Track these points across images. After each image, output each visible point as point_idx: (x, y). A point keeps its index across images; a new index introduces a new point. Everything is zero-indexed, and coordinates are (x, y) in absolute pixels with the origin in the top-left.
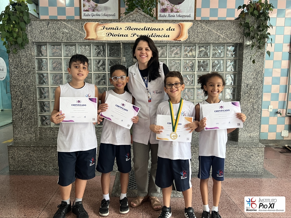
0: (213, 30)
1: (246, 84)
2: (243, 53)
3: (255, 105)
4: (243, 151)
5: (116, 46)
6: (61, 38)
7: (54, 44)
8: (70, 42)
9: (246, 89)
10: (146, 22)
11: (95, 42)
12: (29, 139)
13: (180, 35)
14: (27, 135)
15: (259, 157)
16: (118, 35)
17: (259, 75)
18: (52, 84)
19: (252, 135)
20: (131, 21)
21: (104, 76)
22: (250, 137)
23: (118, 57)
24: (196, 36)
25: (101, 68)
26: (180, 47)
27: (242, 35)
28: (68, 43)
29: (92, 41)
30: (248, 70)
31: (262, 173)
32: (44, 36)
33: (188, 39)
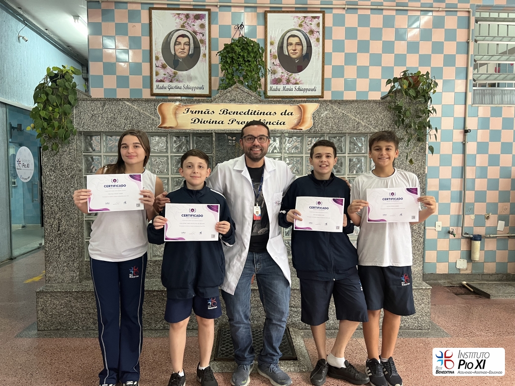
0: (349, 114)
5: (206, 137)
6: (123, 126)
7: (112, 134)
10: (251, 103)
11: (175, 131)
12: (70, 280)
14: (67, 274)
16: (208, 122)
20: (228, 101)
24: (325, 123)
26: (301, 137)
27: (393, 121)
29: (170, 130)
31: (429, 329)
32: (98, 123)
33: (312, 127)
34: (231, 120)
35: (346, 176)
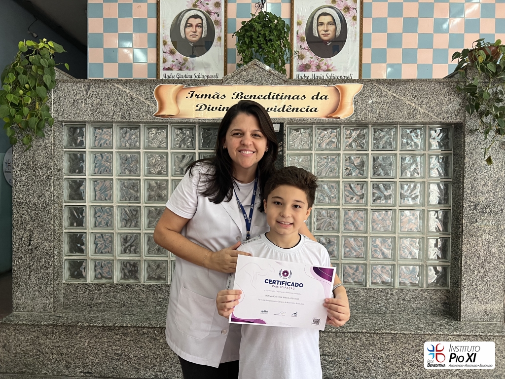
0: (402, 98)
1: (472, 204)
2: (465, 142)
3: (493, 246)
6: (112, 114)
7: (100, 125)
8: (128, 122)
9: (473, 213)
10: (273, 84)
12: (42, 308)
13: (337, 108)
14: (39, 300)
17: (500, 186)
18: (92, 199)
19: (488, 308)
20: (243, 82)
22: (486, 312)
24: (370, 109)
27: (462, 107)
28: (124, 122)
30: (476, 176)
32: (80, 110)
33: (353, 115)
35: (398, 180)
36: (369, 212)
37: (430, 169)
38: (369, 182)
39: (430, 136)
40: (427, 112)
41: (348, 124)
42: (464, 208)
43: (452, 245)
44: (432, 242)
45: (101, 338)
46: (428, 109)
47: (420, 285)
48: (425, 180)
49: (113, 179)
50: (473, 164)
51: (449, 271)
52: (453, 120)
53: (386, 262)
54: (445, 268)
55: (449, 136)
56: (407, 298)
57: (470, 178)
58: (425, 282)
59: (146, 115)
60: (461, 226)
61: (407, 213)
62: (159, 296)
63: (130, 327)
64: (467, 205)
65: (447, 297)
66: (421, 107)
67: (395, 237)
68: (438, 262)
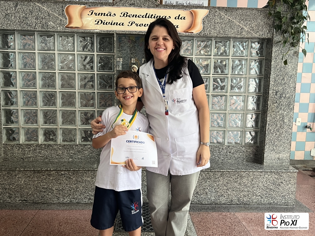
0: (234, 20)
1: (274, 91)
2: (272, 51)
3: (286, 118)
4: (270, 176)
5: (108, 38)
6: (34, 25)
7: (25, 33)
8: (46, 31)
9: (275, 97)
10: (149, 7)
11: (80, 31)
13: (192, 25)
15: (290, 185)
16: (110, 23)
17: (292, 80)
18: (21, 86)
19: (280, 156)
20: (128, 5)
21: (92, 78)
22: (279, 159)
23: (111, 52)
24: (213, 27)
25: (88, 66)
26: (192, 41)
27: (272, 28)
28: (43, 31)
29: (76, 30)
30: (278, 73)
31: (294, 205)
32: (11, 21)
33: (202, 31)
34: (131, 23)
35: (229, 76)
36: (210, 97)
37: (251, 69)
38: (211, 77)
39: (252, 47)
40: (249, 30)
41: (198, 37)
42: (269, 94)
43: (261, 118)
44: (249, 116)
45: (33, 178)
46: (251, 28)
47: (240, 143)
48: (246, 76)
49: (36, 72)
50: (276, 65)
51: (259, 134)
52: (265, 36)
53: (220, 129)
54: (256, 133)
55: (263, 47)
56: (232, 151)
57: (274, 75)
58: (243, 142)
59: (59, 26)
60: (267, 105)
61: (234, 97)
62: (71, 152)
63: (52, 170)
64: (271, 92)
65: (256, 150)
66: (246, 27)
67: (226, 113)
68: (253, 129)
